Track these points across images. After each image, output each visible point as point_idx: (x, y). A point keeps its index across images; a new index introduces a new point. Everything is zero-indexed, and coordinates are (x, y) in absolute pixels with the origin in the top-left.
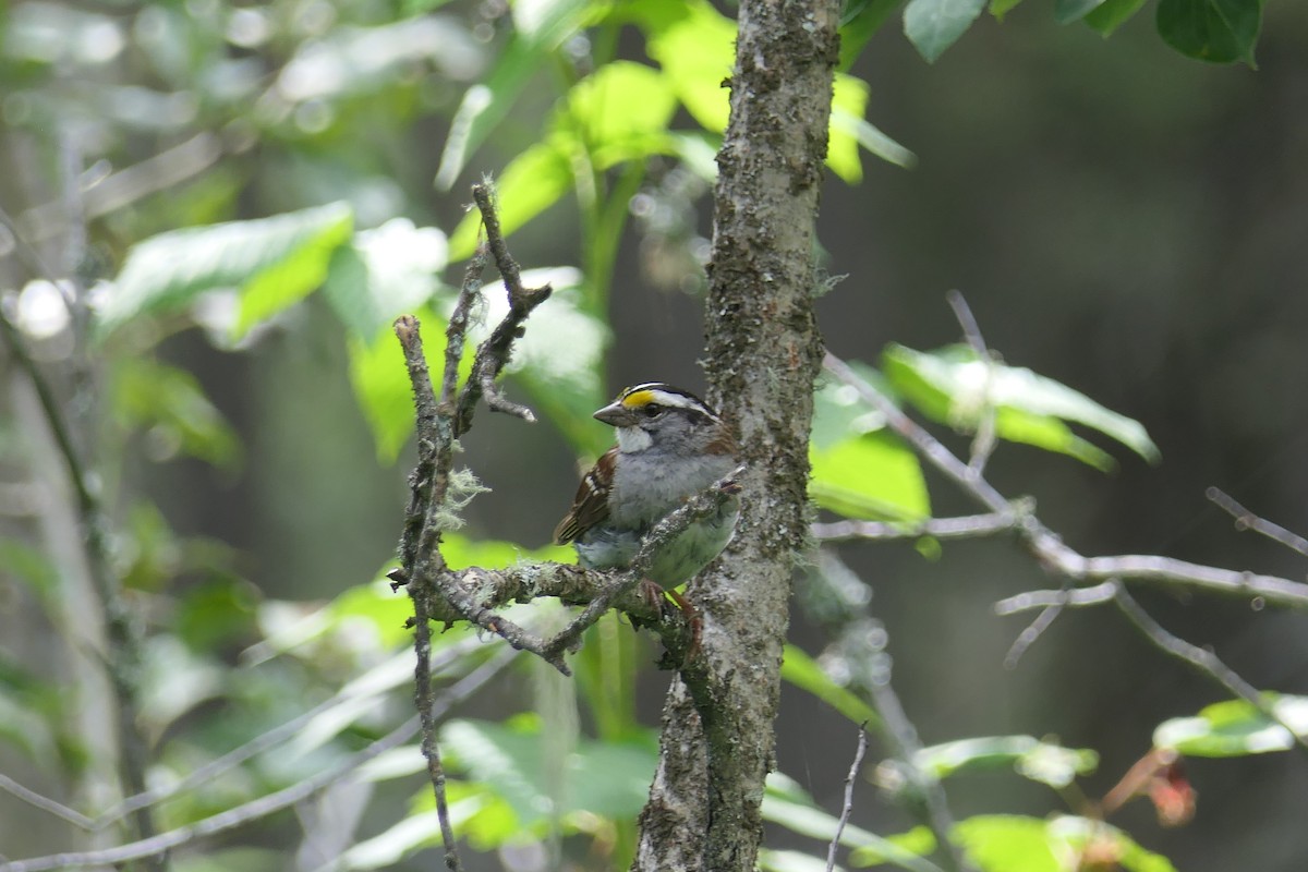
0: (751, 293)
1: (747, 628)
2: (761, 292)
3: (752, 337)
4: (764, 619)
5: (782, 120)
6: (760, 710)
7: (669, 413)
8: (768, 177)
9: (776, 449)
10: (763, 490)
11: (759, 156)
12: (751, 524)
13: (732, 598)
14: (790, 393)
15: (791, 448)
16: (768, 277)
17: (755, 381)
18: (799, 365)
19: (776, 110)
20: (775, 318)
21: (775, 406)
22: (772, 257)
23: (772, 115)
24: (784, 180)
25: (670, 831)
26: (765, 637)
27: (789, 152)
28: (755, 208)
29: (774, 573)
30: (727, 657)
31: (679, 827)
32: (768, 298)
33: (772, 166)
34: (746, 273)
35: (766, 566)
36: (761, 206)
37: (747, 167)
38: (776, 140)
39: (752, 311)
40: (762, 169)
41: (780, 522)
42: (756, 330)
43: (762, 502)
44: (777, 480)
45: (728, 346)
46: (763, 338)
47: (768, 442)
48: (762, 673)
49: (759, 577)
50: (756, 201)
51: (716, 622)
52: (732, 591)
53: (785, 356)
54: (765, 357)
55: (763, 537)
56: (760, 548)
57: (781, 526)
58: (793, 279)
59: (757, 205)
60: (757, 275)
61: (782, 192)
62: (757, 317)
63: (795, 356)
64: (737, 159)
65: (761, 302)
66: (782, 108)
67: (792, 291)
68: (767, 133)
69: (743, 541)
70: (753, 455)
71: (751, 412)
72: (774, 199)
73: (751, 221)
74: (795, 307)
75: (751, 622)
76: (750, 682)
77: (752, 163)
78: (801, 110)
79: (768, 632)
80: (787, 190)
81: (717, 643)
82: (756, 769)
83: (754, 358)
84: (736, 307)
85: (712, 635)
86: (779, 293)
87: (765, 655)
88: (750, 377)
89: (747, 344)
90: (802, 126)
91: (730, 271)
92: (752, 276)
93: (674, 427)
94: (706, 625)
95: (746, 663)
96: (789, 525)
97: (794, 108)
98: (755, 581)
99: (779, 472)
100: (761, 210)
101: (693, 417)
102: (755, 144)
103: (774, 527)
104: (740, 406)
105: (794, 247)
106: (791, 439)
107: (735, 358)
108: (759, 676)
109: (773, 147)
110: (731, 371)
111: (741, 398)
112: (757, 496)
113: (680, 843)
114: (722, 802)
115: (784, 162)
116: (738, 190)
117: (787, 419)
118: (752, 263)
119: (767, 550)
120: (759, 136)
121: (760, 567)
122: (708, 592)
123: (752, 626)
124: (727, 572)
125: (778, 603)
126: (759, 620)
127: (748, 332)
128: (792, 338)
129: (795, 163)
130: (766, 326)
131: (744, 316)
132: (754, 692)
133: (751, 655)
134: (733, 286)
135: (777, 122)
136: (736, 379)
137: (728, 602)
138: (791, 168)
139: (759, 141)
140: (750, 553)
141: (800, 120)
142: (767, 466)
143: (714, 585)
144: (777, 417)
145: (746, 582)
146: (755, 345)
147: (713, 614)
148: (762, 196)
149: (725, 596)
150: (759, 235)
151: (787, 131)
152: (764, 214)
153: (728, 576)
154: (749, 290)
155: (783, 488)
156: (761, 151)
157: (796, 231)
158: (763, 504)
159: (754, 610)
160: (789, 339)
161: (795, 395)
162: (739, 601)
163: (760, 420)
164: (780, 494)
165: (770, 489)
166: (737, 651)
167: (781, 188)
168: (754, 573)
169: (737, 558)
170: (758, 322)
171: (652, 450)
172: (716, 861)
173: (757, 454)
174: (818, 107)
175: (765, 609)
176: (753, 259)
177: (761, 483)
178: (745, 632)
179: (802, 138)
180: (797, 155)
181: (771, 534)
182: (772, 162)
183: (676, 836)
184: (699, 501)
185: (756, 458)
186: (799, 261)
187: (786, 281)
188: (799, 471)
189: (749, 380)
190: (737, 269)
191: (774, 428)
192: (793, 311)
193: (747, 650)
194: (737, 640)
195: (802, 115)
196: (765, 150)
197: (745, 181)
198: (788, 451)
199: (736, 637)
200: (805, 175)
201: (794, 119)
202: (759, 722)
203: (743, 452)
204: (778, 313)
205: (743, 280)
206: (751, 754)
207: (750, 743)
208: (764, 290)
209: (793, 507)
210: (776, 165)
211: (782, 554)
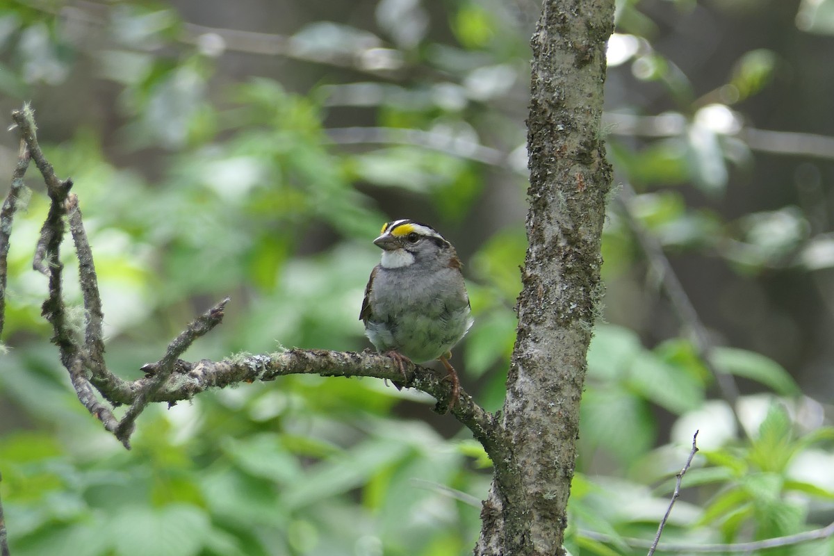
0: (549, 139)
1: (546, 377)
2: (556, 138)
3: (550, 170)
4: (559, 369)
5: (568, 16)
6: (558, 435)
7: (424, 240)
8: (558, 57)
9: (568, 249)
10: (558, 279)
11: (553, 42)
12: (549, 303)
13: (536, 356)
14: (578, 209)
15: (579, 248)
16: (560, 127)
17: (553, 201)
18: (585, 188)
19: (564, 8)
20: (565, 156)
21: (567, 218)
22: (564, 113)
23: (560, 13)
24: (571, 58)
25: (493, 523)
26: (560, 383)
27: (574, 38)
28: (551, 79)
29: (568, 337)
30: (532, 399)
31: (499, 520)
32: (561, 142)
33: (561, 48)
34: (545, 125)
35: (561, 332)
36: (555, 77)
37: (545, 50)
38: (564, 31)
39: (549, 152)
40: (555, 51)
41: (570, 301)
42: (553, 165)
43: (558, 287)
44: (568, 271)
45: (536, 177)
46: (558, 170)
47: (562, 244)
48: (559, 408)
49: (555, 340)
50: (551, 74)
51: (526, 373)
52: (536, 351)
53: (573, 183)
54: (559, 184)
55: (558, 312)
56: (556, 320)
57: (571, 304)
58: (580, 127)
59: (552, 76)
60: (553, 126)
61: (570, 66)
62: (552, 156)
63: (581, 182)
64: (540, 45)
65: (556, 145)
66: (568, 7)
67: (580, 136)
68: (558, 25)
69: (544, 315)
70: (550, 254)
71: (550, 223)
72: (564, 72)
73: (549, 88)
74: (582, 148)
75: (550, 373)
76: (548, 415)
77: (549, 47)
78: (582, 8)
79: (563, 378)
80: (573, 65)
81: (525, 389)
82: (555, 476)
83: (551, 185)
84: (540, 149)
85: (522, 383)
86: (569, 138)
87: (561, 395)
88: (550, 199)
89: (546, 175)
90: (583, 19)
91: (536, 124)
92: (549, 127)
93: (428, 249)
94: (520, 376)
95: (545, 402)
96: (579, 303)
97: (577, 7)
98: (552, 343)
99: (569, 266)
100: (555, 80)
101: (438, 243)
102: (550, 33)
103: (566, 304)
104: (544, 219)
105: (580, 105)
106: (579, 241)
107: (541, 185)
108: (555, 410)
109: (562, 35)
110: (538, 195)
111: (544, 214)
112: (554, 283)
113: (498, 531)
114: (509, 503)
115: (570, 45)
116: (541, 66)
117: (576, 227)
118: (549, 118)
119: (562, 321)
120: (552, 29)
121: (556, 333)
122: (523, 352)
123: (551, 375)
124: (533, 338)
125: (571, 358)
126: (556, 372)
127: (548, 167)
128: (580, 169)
129: (578, 46)
130: (559, 162)
131: (543, 155)
132: (552, 422)
133: (549, 396)
134: (538, 135)
135: (565, 18)
136: (541, 201)
137: (533, 359)
138: (575, 49)
139: (553, 31)
140: (549, 323)
141: (582, 15)
142: (560, 261)
143: (526, 346)
144: (569, 226)
145: (546, 344)
146: (553, 176)
147: (523, 368)
148: (555, 70)
149: (531, 355)
150: (553, 98)
151: (572, 23)
152: (557, 83)
153: (534, 340)
154: (547, 137)
155: (573, 276)
156: (554, 38)
157: (581, 93)
158: (559, 289)
159: (551, 364)
160: (577, 171)
161: (582, 210)
162: (540, 358)
163: (556, 229)
164: (571, 280)
165: (563, 277)
166: (539, 393)
167: (568, 63)
168: (552, 338)
169: (540, 327)
170: (553, 159)
171: (415, 266)
172: (511, 544)
173: (554, 253)
174: (595, 5)
175: (561, 363)
176: (551, 115)
177: (556, 273)
178: (545, 380)
179: (583, 28)
180: (580, 39)
181: (564, 309)
182: (561, 46)
183: (497, 527)
184: (196, 325)
185: (552, 256)
186: (585, 115)
187: (575, 130)
188: (585, 263)
189: (549, 201)
190: (540, 122)
191: (566, 233)
192: (580, 150)
193: (546, 392)
194: (539, 386)
195: (583, 11)
196: (557, 38)
197: (544, 60)
198: (576, 250)
199: (538, 384)
200: (586, 53)
201: (576, 15)
202: (557, 443)
203: (544, 252)
204: (568, 152)
205: (544, 130)
206: (550, 466)
207: (549, 458)
208: (558, 137)
209: (582, 289)
210: (564, 47)
211: (574, 322)
